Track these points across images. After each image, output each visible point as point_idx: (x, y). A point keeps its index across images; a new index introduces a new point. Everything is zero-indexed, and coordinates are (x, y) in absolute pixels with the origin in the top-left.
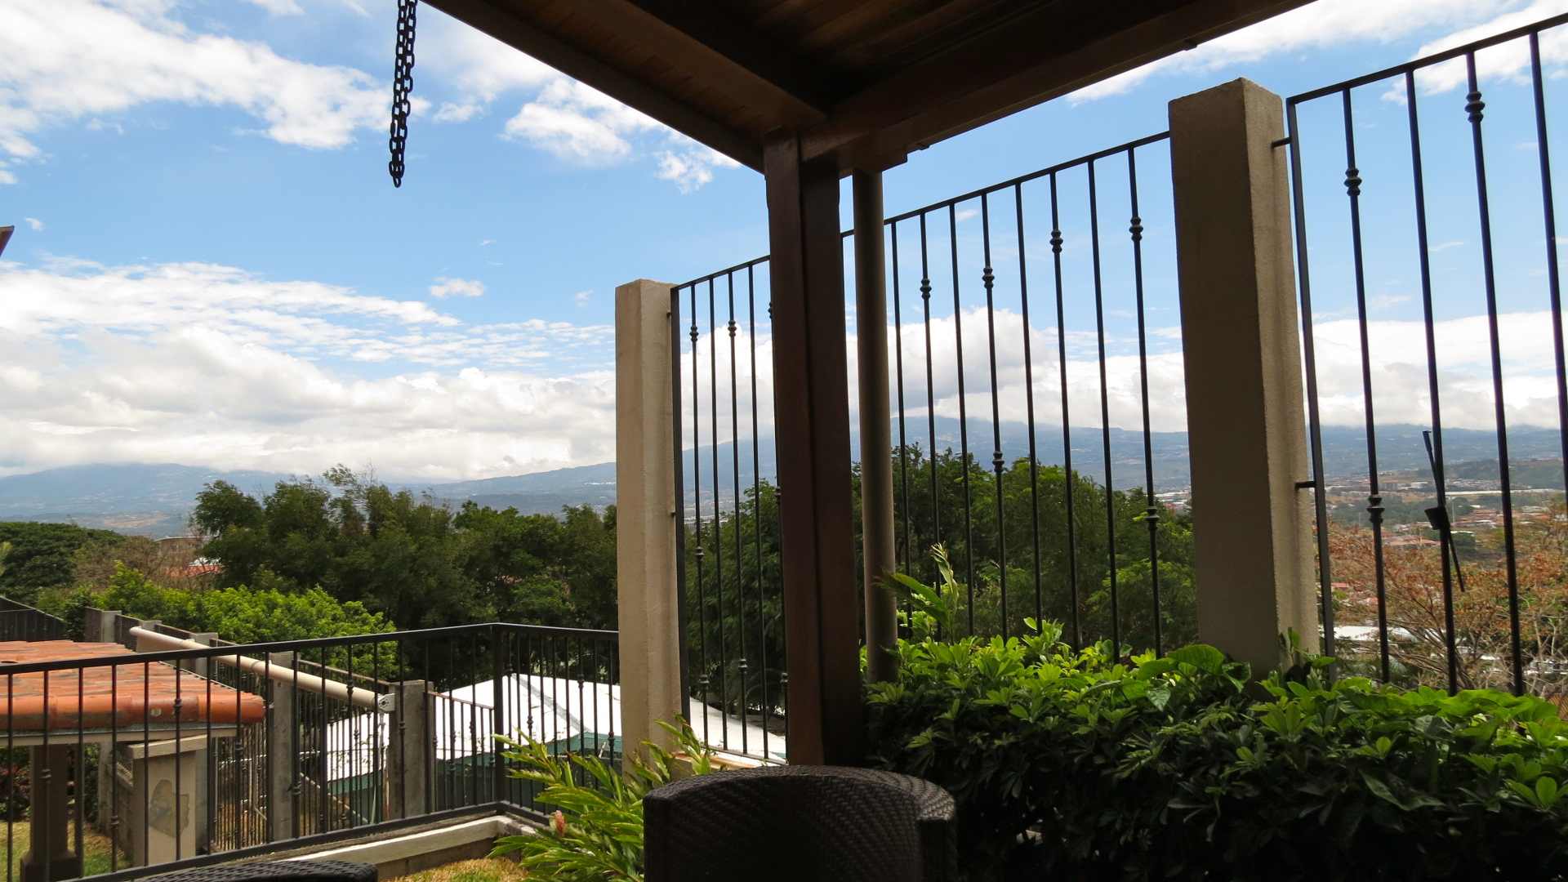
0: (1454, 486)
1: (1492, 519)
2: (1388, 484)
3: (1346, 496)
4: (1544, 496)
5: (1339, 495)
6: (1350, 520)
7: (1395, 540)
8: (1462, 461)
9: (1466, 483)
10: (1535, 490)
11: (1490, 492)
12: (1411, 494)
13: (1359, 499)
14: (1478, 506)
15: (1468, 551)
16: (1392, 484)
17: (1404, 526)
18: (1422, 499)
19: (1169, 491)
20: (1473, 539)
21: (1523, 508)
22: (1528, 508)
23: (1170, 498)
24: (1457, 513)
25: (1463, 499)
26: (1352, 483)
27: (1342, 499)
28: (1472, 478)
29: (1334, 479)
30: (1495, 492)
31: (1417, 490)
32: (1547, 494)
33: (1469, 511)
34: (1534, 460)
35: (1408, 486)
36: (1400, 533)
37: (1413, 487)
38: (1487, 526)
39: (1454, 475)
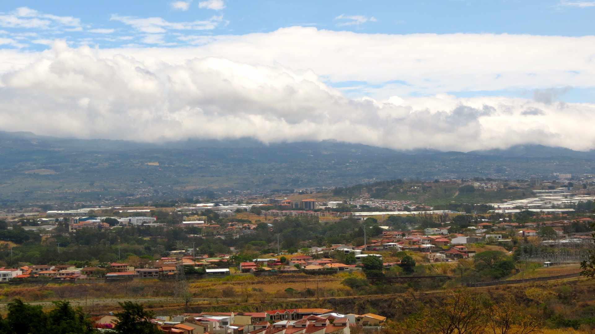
0: (367, 206)
1: (398, 241)
2: (306, 203)
3: (266, 215)
4: (444, 218)
5: (259, 214)
6: (269, 241)
7: (310, 264)
8: (373, 180)
9: (377, 203)
10: (436, 211)
11: (396, 213)
12: (327, 214)
13: (278, 218)
14: (386, 228)
15: (376, 275)
16: (310, 202)
17: (319, 249)
18: (337, 219)
19: (84, 207)
20: (381, 263)
21: (426, 230)
22: (431, 230)
23: (85, 214)
24: (367, 235)
25: (373, 220)
26: (271, 201)
27: (262, 219)
28: (381, 198)
29: (254, 196)
30: (402, 213)
31: (333, 210)
32: (446, 216)
33: (378, 232)
34: (437, 181)
35: (325, 205)
36: (315, 257)
37: (330, 206)
38: (393, 249)
39: (366, 195)
